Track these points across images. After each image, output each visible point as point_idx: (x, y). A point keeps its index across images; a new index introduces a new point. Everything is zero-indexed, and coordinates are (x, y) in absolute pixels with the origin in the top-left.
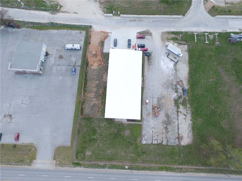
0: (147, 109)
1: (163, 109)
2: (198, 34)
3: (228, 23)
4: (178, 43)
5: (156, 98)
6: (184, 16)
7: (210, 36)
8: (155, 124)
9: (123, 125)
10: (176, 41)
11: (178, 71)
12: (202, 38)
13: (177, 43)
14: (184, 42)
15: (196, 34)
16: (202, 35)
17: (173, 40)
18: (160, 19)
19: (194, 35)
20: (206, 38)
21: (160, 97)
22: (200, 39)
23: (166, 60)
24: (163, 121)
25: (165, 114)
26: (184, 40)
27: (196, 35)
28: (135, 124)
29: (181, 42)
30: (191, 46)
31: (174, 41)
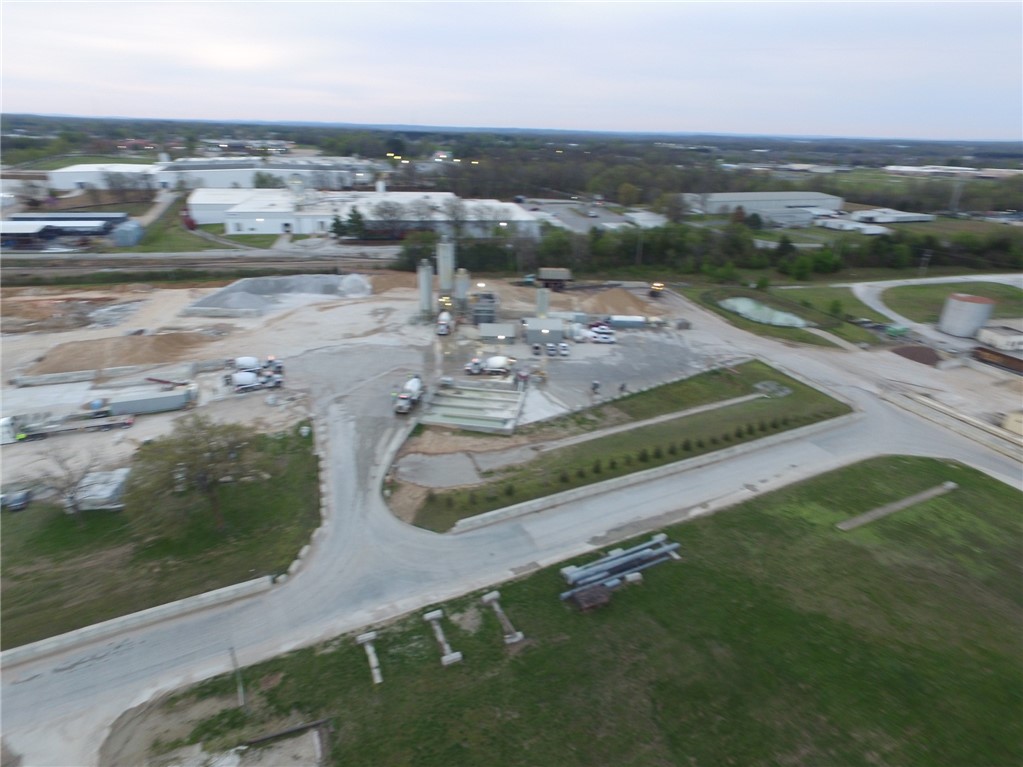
2: (387, 634)
3: (524, 533)
4: (251, 744)
6: (282, 578)
7: (461, 619)
10: (232, 736)
12: (413, 645)
13: (241, 743)
14: (296, 720)
15: (371, 635)
16: (411, 633)
17: (206, 736)
18: (118, 640)
19: (361, 647)
20: (440, 637)
22: (401, 657)
26: (291, 702)
27: (374, 642)
29: (275, 727)
30: (350, 725)
31: (216, 741)
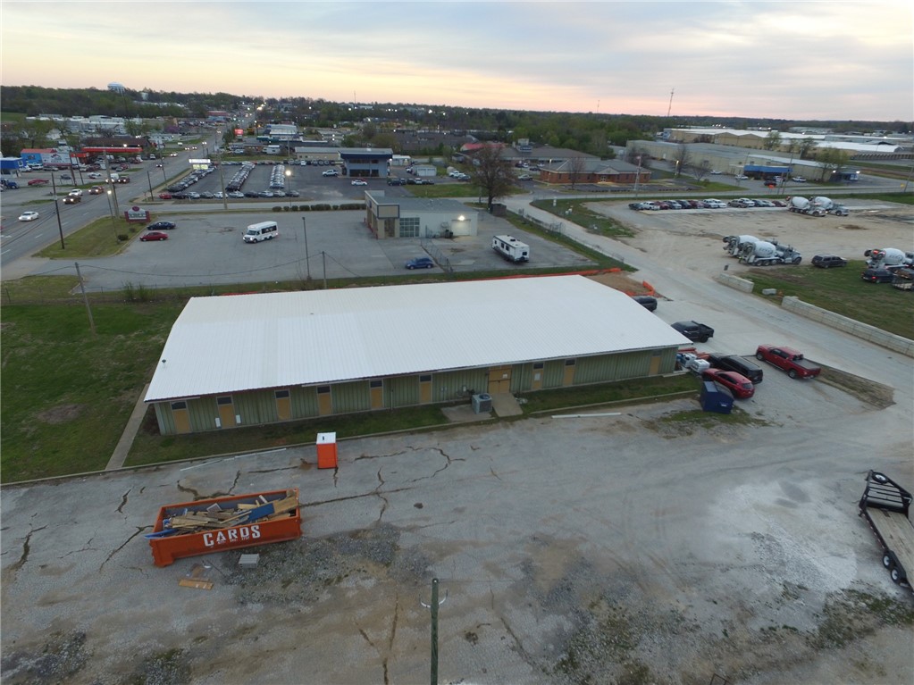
0: (263, 474)
1: (256, 608)
5: (383, 519)
8: (72, 566)
9: (127, 389)
11: (862, 666)
21: (406, 541)
23: (822, 517)
24: (81, 638)
25: (186, 646)
28: (119, 436)
